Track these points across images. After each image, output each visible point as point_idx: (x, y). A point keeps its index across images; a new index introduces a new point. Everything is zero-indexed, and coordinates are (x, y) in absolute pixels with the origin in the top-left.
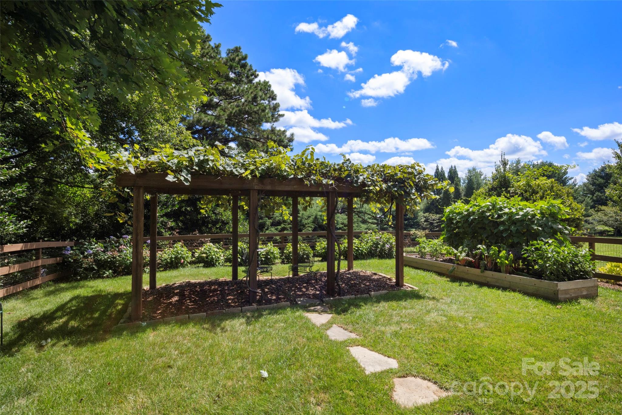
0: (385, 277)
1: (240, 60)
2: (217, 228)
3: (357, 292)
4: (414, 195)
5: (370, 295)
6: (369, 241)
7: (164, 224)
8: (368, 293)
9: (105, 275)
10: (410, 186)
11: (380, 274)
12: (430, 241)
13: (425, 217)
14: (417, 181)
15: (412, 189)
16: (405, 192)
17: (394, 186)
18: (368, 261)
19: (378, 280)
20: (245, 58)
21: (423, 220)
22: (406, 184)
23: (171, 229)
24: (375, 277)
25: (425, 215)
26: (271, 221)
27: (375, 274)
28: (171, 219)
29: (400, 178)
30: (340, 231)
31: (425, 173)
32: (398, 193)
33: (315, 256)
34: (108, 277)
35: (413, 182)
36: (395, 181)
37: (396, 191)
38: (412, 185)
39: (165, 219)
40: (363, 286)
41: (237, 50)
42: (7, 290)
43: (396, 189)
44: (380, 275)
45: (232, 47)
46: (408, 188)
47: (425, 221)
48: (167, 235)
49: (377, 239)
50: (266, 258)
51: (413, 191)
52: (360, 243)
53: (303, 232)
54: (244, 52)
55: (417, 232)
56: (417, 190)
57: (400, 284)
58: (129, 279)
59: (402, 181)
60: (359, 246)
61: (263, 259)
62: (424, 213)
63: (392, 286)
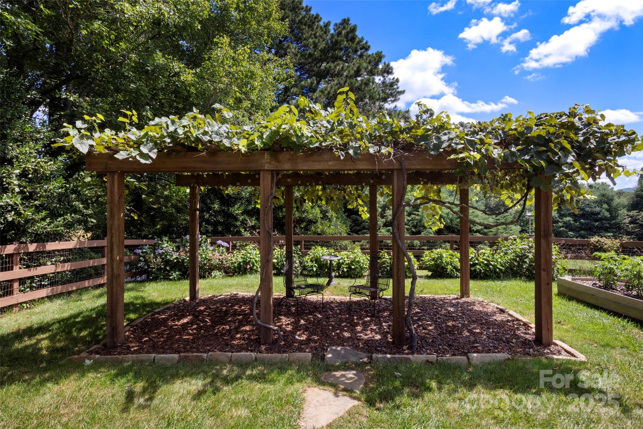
0: (517, 320)
1: (348, 33)
2: (301, 228)
3: (450, 346)
4: (571, 165)
5: (468, 358)
6: (509, 252)
7: (243, 222)
8: (465, 354)
9: (171, 277)
10: (563, 149)
11: (511, 312)
12: (624, 259)
13: (631, 217)
14: (581, 139)
15: (566, 156)
16: (550, 162)
17: (523, 152)
18: (505, 283)
19: (502, 324)
20: (354, 30)
21: (627, 221)
22: (552, 145)
23: (253, 228)
24: (499, 317)
25: (631, 214)
26: (384, 220)
27: (502, 311)
28: (253, 217)
29: (539, 136)
30: (478, 235)
31: (602, 123)
32: (532, 166)
33: (421, 268)
34: (174, 279)
35: (571, 142)
36: (528, 141)
37: (528, 161)
38: (568, 146)
39: (245, 217)
40: (466, 333)
41: (345, 22)
42: (53, 289)
43: (527, 157)
44: (510, 315)
45: (339, 21)
46: (556, 154)
47: (631, 223)
48: (247, 234)
49: (523, 249)
50: (349, 267)
51: (570, 159)
52: (493, 255)
53: (422, 234)
54: (352, 23)
55: (603, 240)
56: (579, 158)
57: (544, 341)
58: (185, 285)
59: (543, 141)
60: (490, 259)
61: (345, 270)
62: (629, 210)
63: (525, 343)
